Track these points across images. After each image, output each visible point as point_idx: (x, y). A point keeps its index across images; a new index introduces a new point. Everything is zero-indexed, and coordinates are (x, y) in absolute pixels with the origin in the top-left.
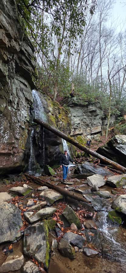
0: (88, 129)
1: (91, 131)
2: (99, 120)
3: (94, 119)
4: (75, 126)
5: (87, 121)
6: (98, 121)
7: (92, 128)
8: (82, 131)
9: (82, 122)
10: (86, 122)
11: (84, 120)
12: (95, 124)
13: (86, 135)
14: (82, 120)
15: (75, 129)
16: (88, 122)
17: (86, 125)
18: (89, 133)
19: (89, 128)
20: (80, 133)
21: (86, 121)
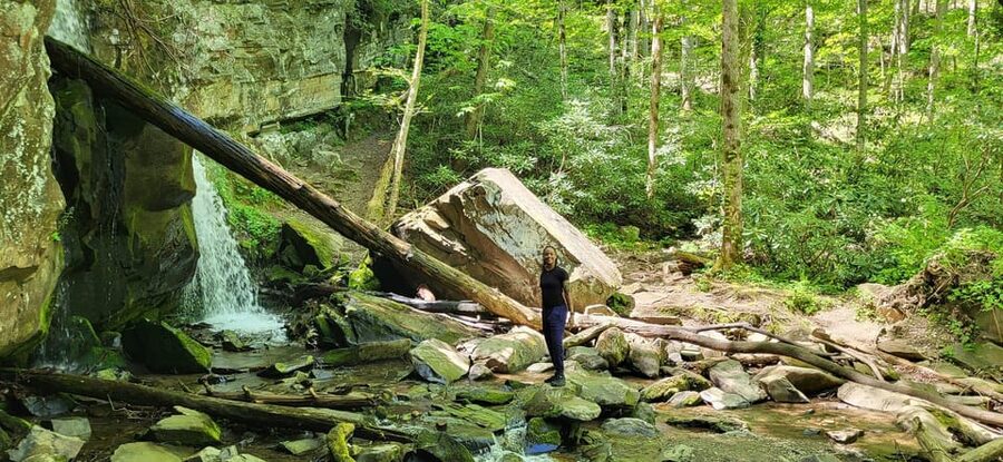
0: (268, 90)
1: (285, 102)
2: (334, 36)
3: (307, 28)
4: (197, 68)
5: (266, 37)
6: (327, 46)
7: (293, 88)
8: (237, 99)
9: (239, 43)
10: (259, 47)
11: (251, 28)
12: (307, 63)
13: (256, 127)
14: (238, 30)
15: (195, 84)
16: (270, 43)
17: (258, 61)
18: (271, 118)
19: (276, 86)
20: (226, 113)
21: (262, 41)
